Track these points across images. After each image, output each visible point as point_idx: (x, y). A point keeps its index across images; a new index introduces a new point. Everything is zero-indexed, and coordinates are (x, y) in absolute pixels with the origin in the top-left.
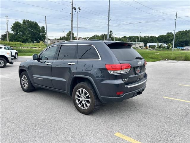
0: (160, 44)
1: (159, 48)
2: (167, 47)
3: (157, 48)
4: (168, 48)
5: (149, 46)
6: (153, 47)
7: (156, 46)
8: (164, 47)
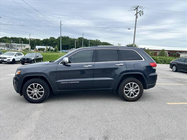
0: (48, 47)
1: (48, 50)
2: (55, 49)
3: (47, 51)
4: (55, 51)
5: (39, 48)
6: (43, 50)
7: (46, 49)
8: (52, 50)
